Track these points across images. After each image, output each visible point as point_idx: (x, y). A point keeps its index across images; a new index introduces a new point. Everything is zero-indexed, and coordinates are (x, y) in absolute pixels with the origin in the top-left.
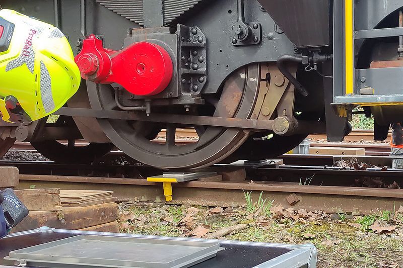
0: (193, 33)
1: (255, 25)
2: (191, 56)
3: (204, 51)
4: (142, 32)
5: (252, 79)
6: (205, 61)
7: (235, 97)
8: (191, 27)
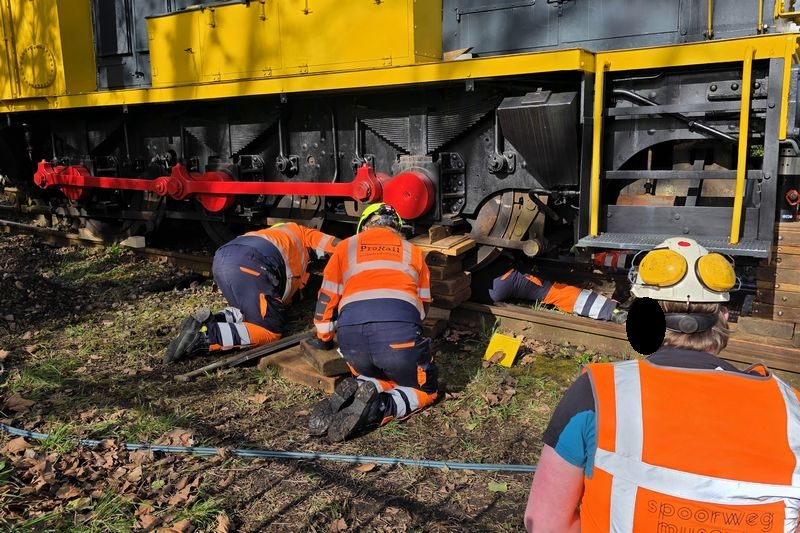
0: (453, 159)
1: (510, 155)
2: (452, 180)
3: (463, 176)
4: (408, 159)
5: (506, 206)
6: (464, 185)
7: (490, 220)
8: (451, 154)
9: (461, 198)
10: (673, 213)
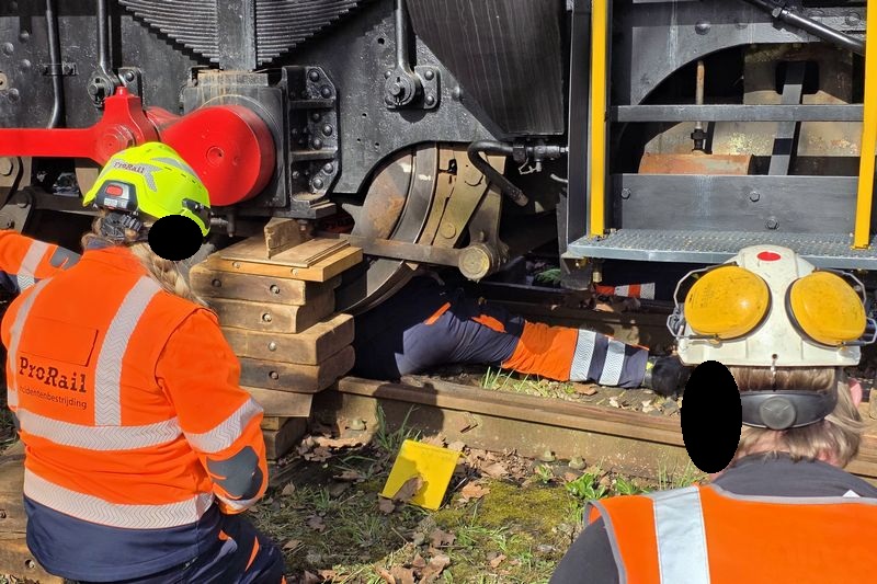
0: (311, 78)
1: (429, 73)
2: (310, 123)
3: (333, 114)
4: (216, 79)
5: (423, 177)
6: (335, 133)
7: (391, 207)
8: (308, 68)
9: (330, 160)
10: (746, 189)
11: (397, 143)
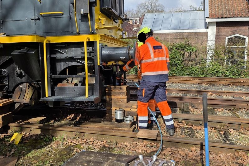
2: (3, 79)
3: (7, 78)
5: (24, 88)
6: (7, 81)
7: (18, 93)
8: (2, 70)
9: (7, 86)
10: (73, 89)
11: (18, 82)
